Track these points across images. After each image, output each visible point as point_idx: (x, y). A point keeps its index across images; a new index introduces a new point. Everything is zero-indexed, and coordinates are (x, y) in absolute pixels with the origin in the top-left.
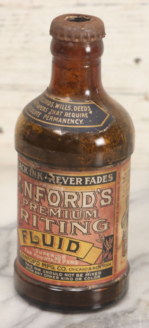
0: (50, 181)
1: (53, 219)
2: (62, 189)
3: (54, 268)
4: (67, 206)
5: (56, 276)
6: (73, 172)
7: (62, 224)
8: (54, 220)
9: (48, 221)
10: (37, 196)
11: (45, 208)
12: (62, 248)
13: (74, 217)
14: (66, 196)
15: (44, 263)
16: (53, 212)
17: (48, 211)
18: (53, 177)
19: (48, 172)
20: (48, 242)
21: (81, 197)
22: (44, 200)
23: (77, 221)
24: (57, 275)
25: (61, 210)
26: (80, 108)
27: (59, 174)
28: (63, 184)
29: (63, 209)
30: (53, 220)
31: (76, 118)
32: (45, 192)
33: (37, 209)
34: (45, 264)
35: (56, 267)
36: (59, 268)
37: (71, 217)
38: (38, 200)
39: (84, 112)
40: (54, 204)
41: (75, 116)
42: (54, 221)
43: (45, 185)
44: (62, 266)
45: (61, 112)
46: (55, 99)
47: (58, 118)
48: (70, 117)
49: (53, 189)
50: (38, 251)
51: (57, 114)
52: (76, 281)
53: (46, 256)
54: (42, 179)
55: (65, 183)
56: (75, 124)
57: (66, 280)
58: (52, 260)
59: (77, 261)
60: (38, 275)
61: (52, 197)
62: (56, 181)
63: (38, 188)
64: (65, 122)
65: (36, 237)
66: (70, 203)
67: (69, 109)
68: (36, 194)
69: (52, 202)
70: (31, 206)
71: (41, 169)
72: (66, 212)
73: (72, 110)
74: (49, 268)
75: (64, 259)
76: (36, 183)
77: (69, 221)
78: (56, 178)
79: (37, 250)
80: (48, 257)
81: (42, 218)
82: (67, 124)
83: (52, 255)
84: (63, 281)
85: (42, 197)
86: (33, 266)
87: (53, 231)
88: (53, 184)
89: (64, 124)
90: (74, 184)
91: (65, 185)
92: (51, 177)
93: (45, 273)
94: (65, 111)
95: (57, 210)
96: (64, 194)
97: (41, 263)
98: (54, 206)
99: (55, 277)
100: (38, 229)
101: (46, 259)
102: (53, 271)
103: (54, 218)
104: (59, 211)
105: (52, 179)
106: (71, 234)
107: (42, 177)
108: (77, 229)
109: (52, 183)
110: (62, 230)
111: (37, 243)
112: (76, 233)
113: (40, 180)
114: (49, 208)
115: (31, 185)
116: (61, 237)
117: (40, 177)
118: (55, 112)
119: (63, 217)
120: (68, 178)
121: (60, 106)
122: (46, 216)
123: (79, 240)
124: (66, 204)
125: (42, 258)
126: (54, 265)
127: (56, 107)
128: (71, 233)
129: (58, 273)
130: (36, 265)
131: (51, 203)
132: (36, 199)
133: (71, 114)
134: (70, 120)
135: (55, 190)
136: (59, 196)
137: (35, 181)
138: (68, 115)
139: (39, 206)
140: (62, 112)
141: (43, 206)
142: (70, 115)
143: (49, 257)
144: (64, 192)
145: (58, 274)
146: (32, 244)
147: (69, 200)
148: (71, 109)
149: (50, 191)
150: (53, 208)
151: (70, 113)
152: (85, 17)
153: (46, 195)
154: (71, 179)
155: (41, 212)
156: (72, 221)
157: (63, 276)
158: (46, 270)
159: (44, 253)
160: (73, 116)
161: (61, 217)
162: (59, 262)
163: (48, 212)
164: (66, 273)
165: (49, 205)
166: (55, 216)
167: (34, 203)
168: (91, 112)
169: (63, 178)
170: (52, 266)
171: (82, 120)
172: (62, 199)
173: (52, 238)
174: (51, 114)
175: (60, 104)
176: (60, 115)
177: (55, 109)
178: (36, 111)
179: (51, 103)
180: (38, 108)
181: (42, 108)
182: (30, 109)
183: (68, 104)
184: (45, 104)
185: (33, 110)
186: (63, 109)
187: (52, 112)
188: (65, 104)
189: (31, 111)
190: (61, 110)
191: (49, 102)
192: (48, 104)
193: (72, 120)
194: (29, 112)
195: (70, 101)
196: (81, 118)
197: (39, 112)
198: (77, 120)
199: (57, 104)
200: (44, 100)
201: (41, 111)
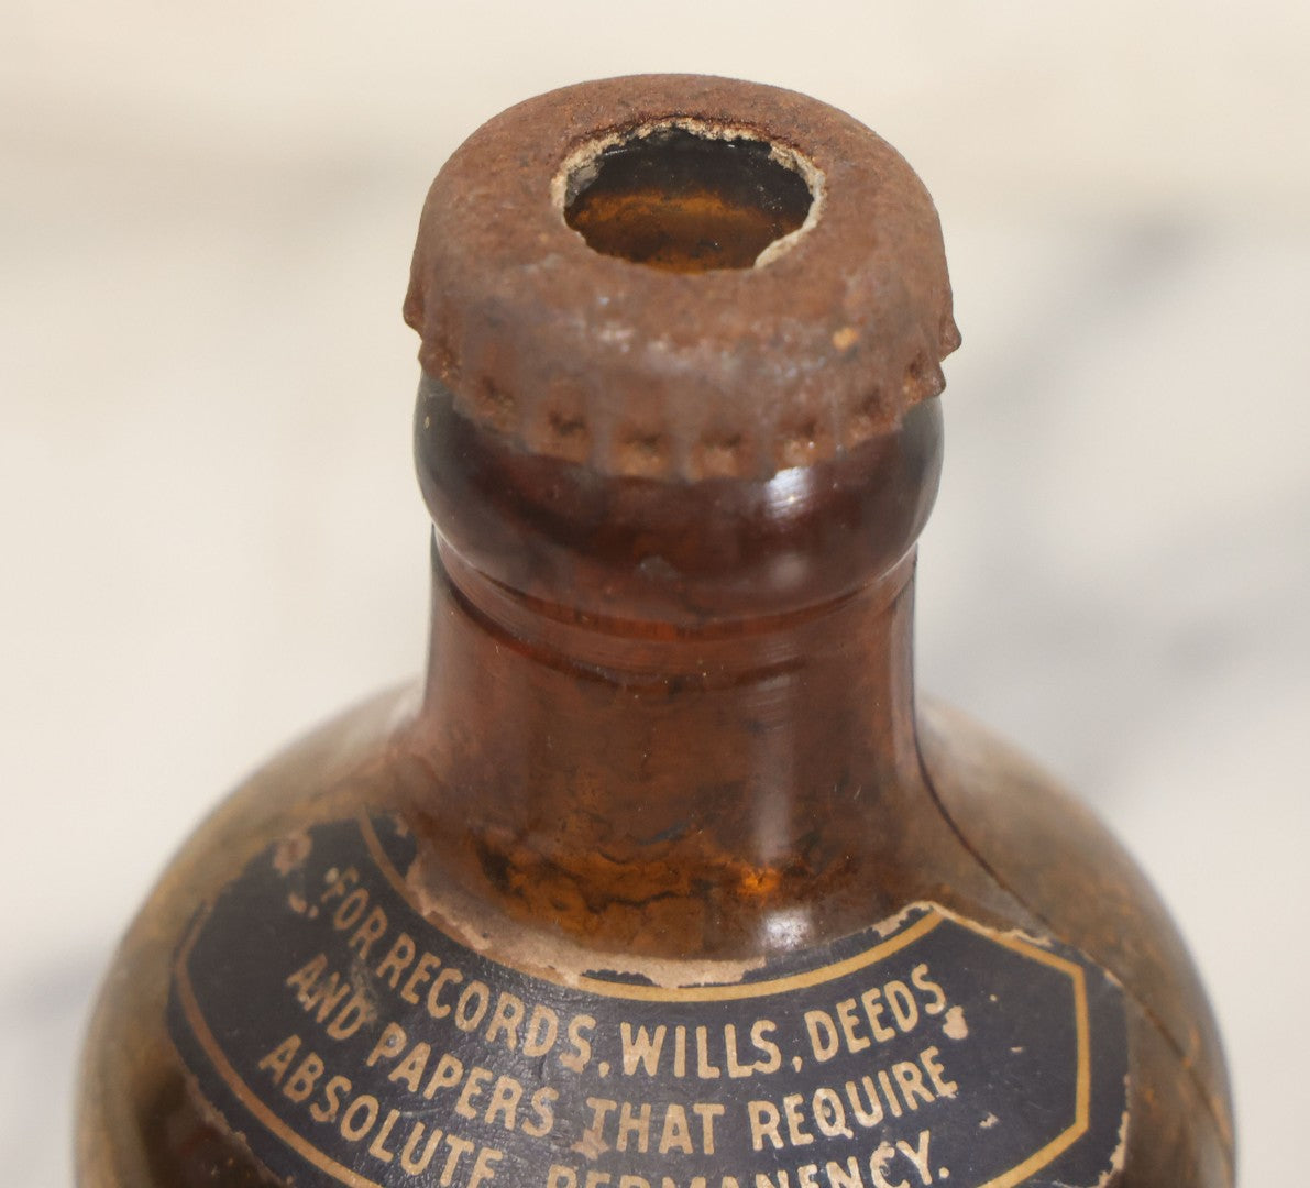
26: (859, 1011)
31: (863, 1144)
39: (905, 1047)
41: (851, 1121)
45: (709, 1111)
46: (590, 975)
48: (808, 1139)
51: (667, 1143)
67: (766, 1059)
73: (797, 1062)
94: (736, 1095)
118: (642, 1125)
121: (669, 1042)
127: (629, 1062)
133: (806, 1109)
134: (821, 1178)
138: (783, 1129)
140: (719, 1109)
142: (795, 1119)
148: (787, 1055)
151: (791, 1102)
160: (831, 1120)
168: (956, 1027)
171: (924, 1137)
174: (604, 1148)
175: (661, 1031)
176: (709, 1150)
177: (635, 1089)
178: (419, 1128)
179: (563, 1031)
180: (429, 1092)
181: (471, 1089)
182: (325, 1106)
183: (743, 1013)
184: (491, 1035)
185: (371, 1119)
186: (706, 1071)
187: (611, 1126)
188: (713, 1015)
189: (346, 1132)
190: (692, 1090)
191: (529, 1013)
192: (531, 1036)
193: (832, 1169)
194: (327, 1138)
195: (751, 978)
196: (903, 1128)
197: (459, 1145)
198: (881, 1155)
199: (626, 1028)
200: (450, 995)
201: (482, 1133)
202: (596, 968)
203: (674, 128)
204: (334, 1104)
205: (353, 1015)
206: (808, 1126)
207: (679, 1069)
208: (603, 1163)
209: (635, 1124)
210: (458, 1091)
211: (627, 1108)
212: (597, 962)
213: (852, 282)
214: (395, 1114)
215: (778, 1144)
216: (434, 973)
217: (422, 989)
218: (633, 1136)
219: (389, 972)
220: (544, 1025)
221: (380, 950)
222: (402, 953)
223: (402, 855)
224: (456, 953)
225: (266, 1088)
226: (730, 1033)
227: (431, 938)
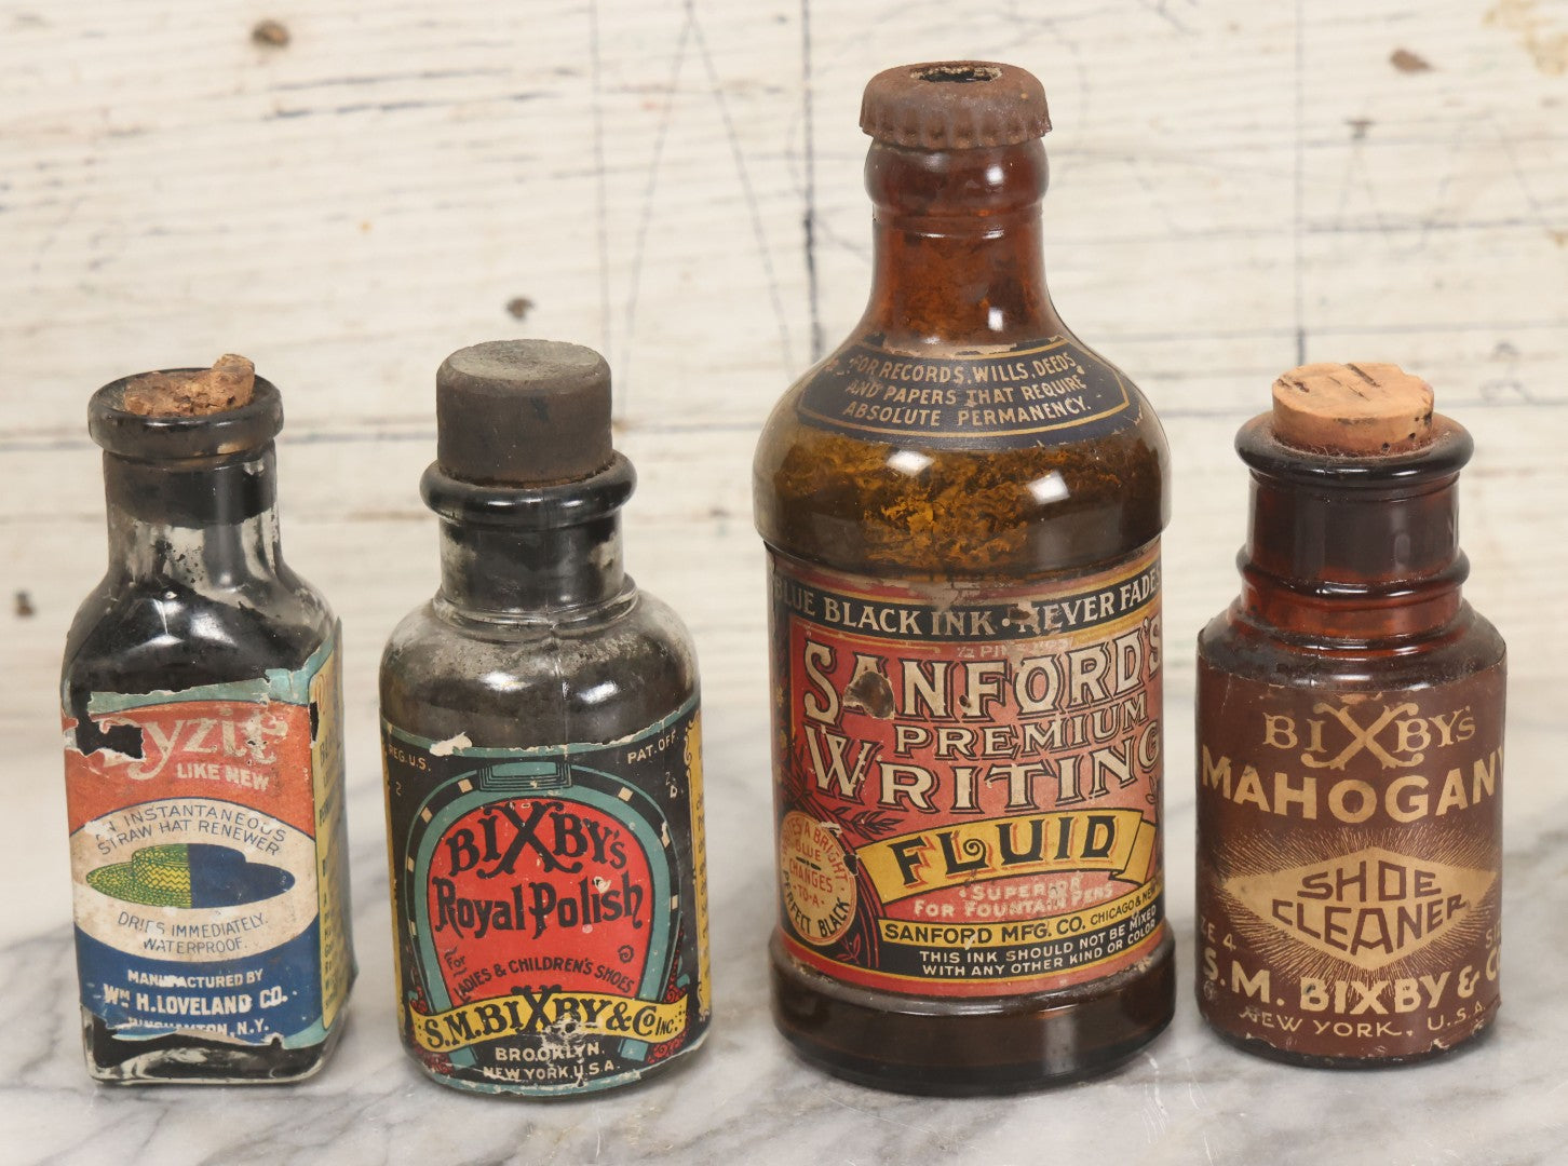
0: (1023, 630)
1: (1037, 759)
2: (1062, 643)
3: (1045, 931)
4: (1080, 701)
5: (1053, 956)
6: (1091, 579)
7: (1067, 766)
8: (1041, 762)
9: (1018, 774)
10: (973, 698)
11: (1007, 729)
12: (1068, 854)
13: (1099, 734)
14: (1077, 667)
15: (1010, 927)
16: (1037, 736)
17: (1018, 737)
18: (1033, 611)
19: (1012, 601)
20: (1022, 846)
21: (1114, 658)
22: (1004, 704)
23: (1106, 745)
24: (1057, 953)
25: (1063, 720)
26: (1049, 362)
27: (1051, 596)
28: (1066, 628)
29: (1067, 716)
30: (1037, 763)
31: (1061, 398)
32: (1005, 674)
33: (970, 746)
34: (1015, 929)
35: (1052, 924)
36: (1064, 927)
37: (1090, 737)
38: (975, 712)
39: (1065, 374)
40: (1040, 706)
41: (1055, 392)
42: (1040, 767)
43: (1003, 648)
44: (1069, 918)
45: (1008, 390)
46: (959, 354)
47: (1010, 411)
48: (1043, 397)
49: (1034, 653)
50: (985, 892)
51: (997, 400)
52: (1110, 954)
53: (1016, 898)
54: (989, 631)
55: (1072, 621)
56: (1071, 417)
57: (1084, 962)
58: (1039, 907)
59: (1110, 884)
60: (988, 976)
61: (1032, 681)
62: (1042, 622)
63: (975, 670)
64: (1042, 417)
65: (971, 847)
66: (1088, 689)
67: (1023, 374)
68: (967, 694)
69: (1030, 698)
70: (944, 742)
71: (984, 596)
72: (1078, 721)
73: (1034, 376)
74: (1031, 939)
75: (1076, 888)
76: (966, 652)
77: (1085, 751)
78: (1041, 614)
79: (976, 888)
80: (1022, 900)
81: (995, 771)
82: (1048, 422)
83: (1039, 888)
84: (1076, 969)
85: (992, 695)
86: (962, 953)
87: (1037, 802)
88: (1035, 635)
89: (1040, 423)
90: (1095, 617)
91: (1074, 628)
92: (1025, 615)
93: (1017, 961)
94: (1017, 386)
95: (1050, 722)
96: (1070, 659)
97: (997, 930)
98: (1037, 714)
99: (1052, 964)
100: (982, 812)
101: (1017, 909)
102: (1041, 945)
103: (1039, 754)
104: (1056, 727)
105: (1028, 622)
106: (1093, 795)
107: (991, 624)
108: (1107, 771)
109: (1030, 633)
110: (1068, 792)
111: (981, 864)
112: (1105, 788)
113: (983, 636)
114: (1023, 726)
115: (939, 669)
116: (1063, 815)
117: (981, 628)
118: (987, 395)
119: (1070, 741)
120: (1078, 602)
121: (990, 371)
122: (1011, 757)
123: (1114, 809)
124: (1077, 693)
125: (1000, 910)
126: (1044, 921)
127: (978, 378)
128: (1091, 792)
129: (1060, 942)
130: (978, 945)
131: (1029, 706)
132: (965, 710)
133: (1040, 388)
134: (1050, 407)
135: (1042, 657)
136: (1055, 674)
137: (960, 646)
138: (1034, 393)
139: (980, 733)
140: (1011, 389)
141: (998, 724)
142: (1037, 392)
143: (1029, 897)
144: (1067, 653)
145: (1061, 949)
146: (953, 877)
147: (1085, 678)
148: (1029, 374)
149: (1023, 664)
150: (1035, 721)
151: (1035, 387)
152: (947, 70)
153: (1010, 681)
154: (1087, 601)
155: (989, 750)
156: (1095, 746)
157: (1076, 950)
158: (1017, 948)
159: (1010, 891)
160: (1049, 392)
161: (1064, 744)
162: (1062, 904)
163: (1019, 741)
164: (1083, 936)
165: (1020, 713)
166: (1042, 747)
167: (962, 725)
168: (1080, 370)
169: (1065, 606)
170: (1042, 928)
171: (1080, 398)
172: (1065, 680)
173: (1037, 827)
174: (975, 404)
175: (986, 368)
176: (1011, 400)
177: (981, 386)
178: (909, 411)
179: (952, 372)
180: (909, 400)
181: (924, 396)
182: (872, 415)
183: (1014, 360)
184: (927, 380)
185: (890, 413)
186: (1004, 379)
187: (976, 397)
188: (1003, 362)
189: (882, 419)
190: (1001, 385)
191: (939, 369)
192: (942, 376)
193: (1053, 404)
194: (877, 423)
195: (1012, 350)
196: (1074, 394)
197: (924, 413)
198: (1068, 402)
199: (974, 369)
200: (909, 372)
201: (932, 407)
202: (961, 351)
203: (940, 72)
204: (875, 414)
205: (875, 389)
206: (1042, 392)
207: (995, 379)
208: (976, 408)
209: (984, 396)
210: (920, 398)
211: (980, 392)
212: (961, 349)
213: (1021, 82)
214: (899, 410)
215: (1034, 398)
216: (901, 368)
217: (898, 374)
218: (984, 399)
219: (884, 374)
220: (945, 373)
221: (878, 370)
222: (888, 367)
223: (879, 341)
224: (907, 359)
225: (848, 418)
226: (1009, 367)
227: (895, 359)
